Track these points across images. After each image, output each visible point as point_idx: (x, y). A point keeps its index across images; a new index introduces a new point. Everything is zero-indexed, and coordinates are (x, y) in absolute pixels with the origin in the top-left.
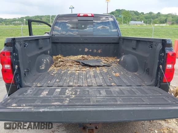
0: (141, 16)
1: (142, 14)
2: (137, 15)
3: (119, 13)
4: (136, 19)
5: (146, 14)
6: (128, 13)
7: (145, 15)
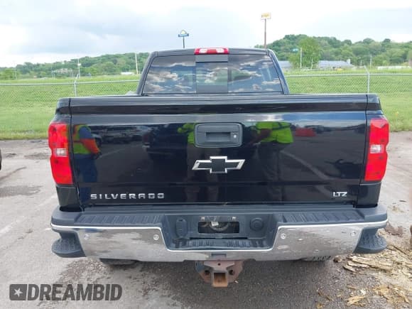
0: (344, 49)
1: (346, 45)
2: (335, 47)
3: (293, 44)
4: (333, 56)
5: (356, 43)
6: (313, 42)
7: (353, 45)
